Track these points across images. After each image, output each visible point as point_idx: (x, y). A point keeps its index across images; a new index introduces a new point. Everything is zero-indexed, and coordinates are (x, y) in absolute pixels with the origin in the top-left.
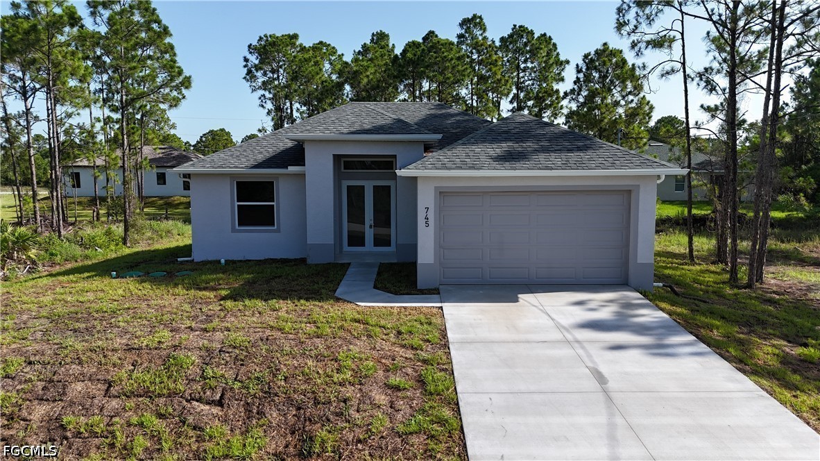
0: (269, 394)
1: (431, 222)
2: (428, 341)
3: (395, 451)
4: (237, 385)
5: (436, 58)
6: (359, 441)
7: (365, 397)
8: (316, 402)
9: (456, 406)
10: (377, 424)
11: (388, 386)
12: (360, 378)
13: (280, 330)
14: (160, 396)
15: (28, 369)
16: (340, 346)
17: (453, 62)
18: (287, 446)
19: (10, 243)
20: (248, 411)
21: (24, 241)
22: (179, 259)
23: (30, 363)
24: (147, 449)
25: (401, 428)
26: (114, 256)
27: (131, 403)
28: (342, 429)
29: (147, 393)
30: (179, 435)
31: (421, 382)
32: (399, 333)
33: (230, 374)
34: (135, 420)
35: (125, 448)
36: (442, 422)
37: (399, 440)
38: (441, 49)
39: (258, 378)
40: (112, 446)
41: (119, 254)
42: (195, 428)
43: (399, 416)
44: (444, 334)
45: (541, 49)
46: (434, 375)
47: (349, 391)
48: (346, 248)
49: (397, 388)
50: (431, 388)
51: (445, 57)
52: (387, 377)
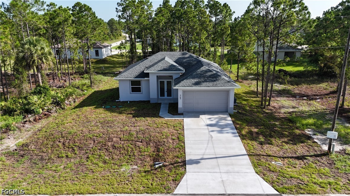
0: (150, 140)
1: (181, 98)
2: (180, 129)
3: (174, 151)
4: (144, 139)
6: (167, 149)
7: (168, 141)
8: (159, 142)
9: (184, 143)
10: (170, 146)
11: (172, 139)
12: (167, 137)
13: (150, 126)
14: (130, 141)
15: (103, 135)
16: (162, 130)
18: (155, 150)
20: (147, 143)
22: (117, 100)
23: (103, 134)
24: (131, 150)
25: (174, 147)
27: (125, 142)
28: (164, 147)
29: (128, 140)
30: (136, 148)
31: (178, 138)
32: (174, 126)
33: (142, 136)
34: (127, 145)
35: (127, 150)
36: (182, 146)
37: (174, 149)
38: (188, 14)
39: (148, 137)
40: (125, 150)
42: (138, 147)
43: (174, 145)
44: (183, 127)
45: (224, 11)
46: (181, 136)
47: (165, 140)
48: (160, 97)
49: (174, 139)
50: (180, 139)
51: (189, 17)
52: (172, 137)
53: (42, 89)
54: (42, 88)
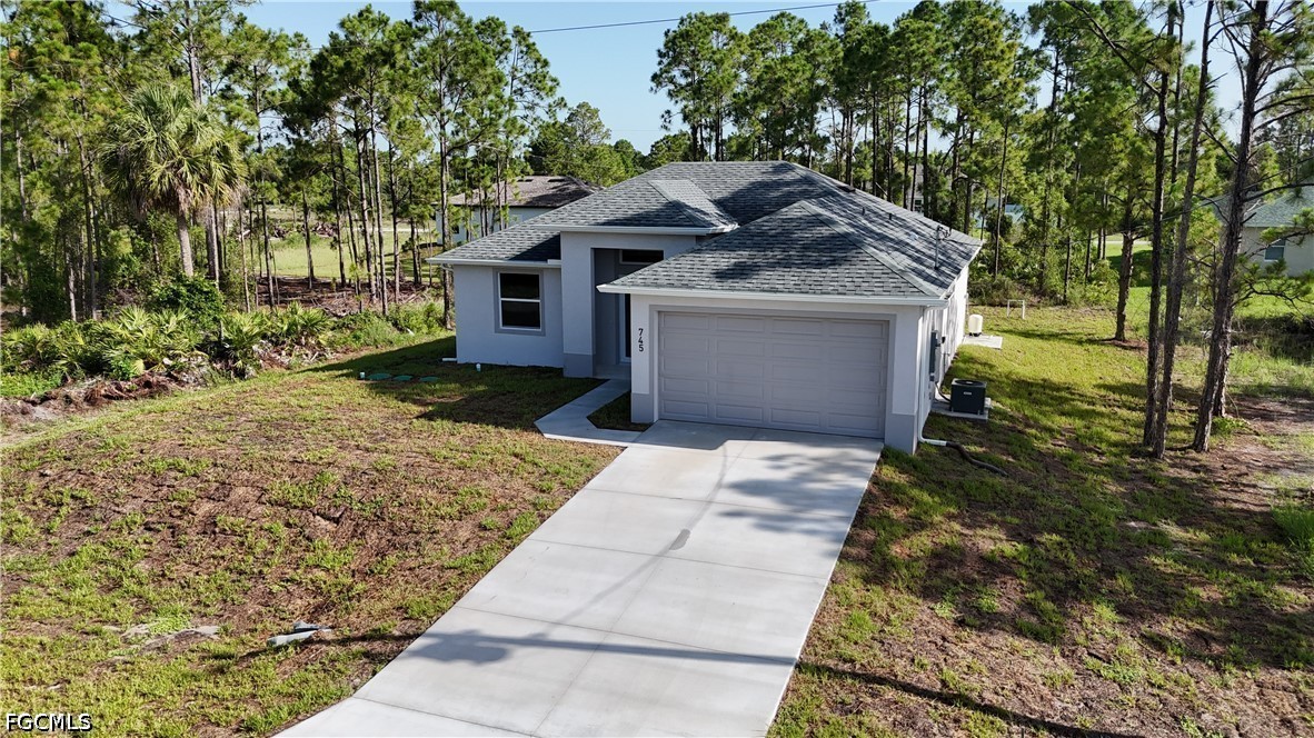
0: (378, 517)
1: (647, 346)
2: (563, 484)
3: (424, 580)
4: (358, 506)
5: (900, 53)
6: (411, 568)
7: (451, 532)
8: (410, 531)
9: (511, 549)
10: (435, 556)
11: (480, 525)
12: (463, 514)
13: (432, 457)
14: (295, 507)
15: (212, 470)
16: (472, 481)
17: (926, 58)
19: (299, 327)
20: (355, 530)
21: (313, 326)
22: (444, 359)
23: (215, 465)
25: (448, 563)
26: (425, 339)
27: (271, 511)
28: (409, 557)
29: (286, 504)
30: (293, 543)
31: (510, 525)
32: (546, 473)
33: (358, 496)
34: (267, 525)
36: (483, 563)
37: (437, 572)
38: (908, 39)
39: (378, 502)
41: (431, 339)
42: (307, 539)
43: (459, 553)
44: (587, 481)
46: (528, 518)
48: (624, 358)
50: (510, 531)
52: (487, 516)
53: (183, 290)
54: (185, 285)
